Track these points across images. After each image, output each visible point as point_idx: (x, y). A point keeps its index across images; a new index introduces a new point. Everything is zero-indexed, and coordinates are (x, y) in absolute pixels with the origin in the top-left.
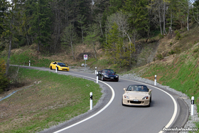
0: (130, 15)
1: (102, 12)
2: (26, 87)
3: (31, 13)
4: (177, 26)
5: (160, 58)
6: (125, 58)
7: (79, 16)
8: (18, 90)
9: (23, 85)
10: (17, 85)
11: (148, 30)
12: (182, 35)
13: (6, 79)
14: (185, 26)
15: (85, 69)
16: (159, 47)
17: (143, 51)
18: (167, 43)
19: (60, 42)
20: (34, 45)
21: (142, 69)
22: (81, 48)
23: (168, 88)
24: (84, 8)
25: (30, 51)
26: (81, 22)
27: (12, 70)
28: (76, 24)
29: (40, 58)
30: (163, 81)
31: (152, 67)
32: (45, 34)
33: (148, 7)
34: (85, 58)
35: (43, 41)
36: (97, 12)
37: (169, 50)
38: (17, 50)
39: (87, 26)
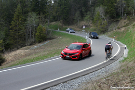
0: (106, 8)
1: (94, 6)
2: (54, 40)
3: (60, 5)
4: (129, 14)
5: (119, 28)
6: (103, 28)
7: (83, 8)
8: (50, 41)
9: (53, 39)
10: (50, 39)
11: (115, 16)
12: (131, 18)
13: (45, 36)
14: (132, 14)
15: (83, 33)
16: (119, 23)
17: (112, 25)
18: (123, 22)
19: (73, 19)
20: (61, 21)
21: (109, 33)
22: (83, 23)
23: (119, 42)
24: (85, 4)
25: (59, 23)
26: (83, 11)
27: (49, 32)
28: (81, 11)
29: (64, 27)
30: (118, 39)
31: (114, 32)
32: (66, 16)
33: (115, 4)
34: (84, 28)
35: (65, 19)
36: (92, 6)
37: (124, 25)
38: (53, 23)
39: (86, 13)
